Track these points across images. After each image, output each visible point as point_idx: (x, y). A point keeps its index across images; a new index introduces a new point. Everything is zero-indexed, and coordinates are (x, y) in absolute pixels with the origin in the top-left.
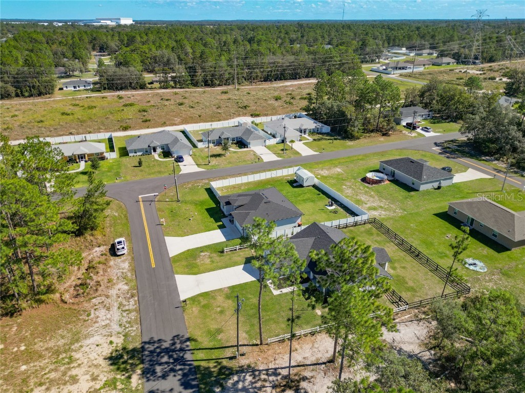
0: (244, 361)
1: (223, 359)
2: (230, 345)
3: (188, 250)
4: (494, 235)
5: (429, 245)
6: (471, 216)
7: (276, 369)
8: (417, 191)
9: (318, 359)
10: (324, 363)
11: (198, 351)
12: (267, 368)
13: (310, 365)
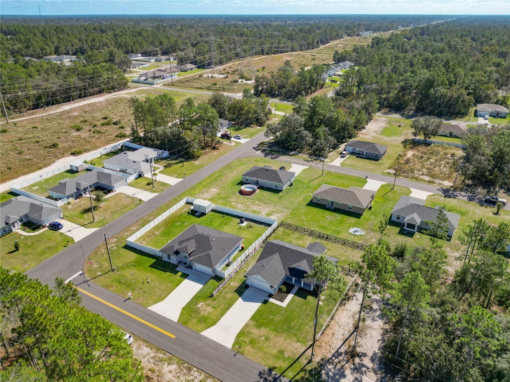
0: (317, 359)
1: (305, 366)
2: (299, 356)
3: (184, 309)
4: (349, 208)
5: (324, 228)
6: (330, 200)
7: (337, 351)
8: (281, 191)
9: (349, 331)
10: (354, 331)
11: (285, 372)
12: (332, 354)
13: (350, 336)
